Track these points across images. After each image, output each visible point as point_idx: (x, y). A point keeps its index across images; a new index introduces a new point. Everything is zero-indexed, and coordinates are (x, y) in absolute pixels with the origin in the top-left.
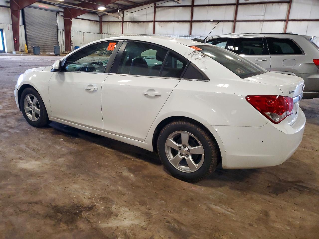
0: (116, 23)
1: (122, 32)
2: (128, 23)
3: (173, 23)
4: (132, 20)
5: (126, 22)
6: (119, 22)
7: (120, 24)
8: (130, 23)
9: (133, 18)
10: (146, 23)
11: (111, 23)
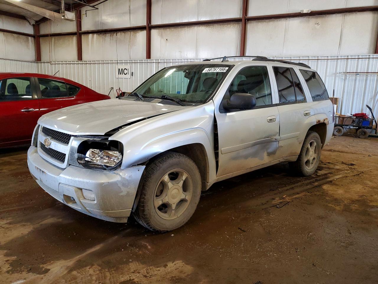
0: (67, 37)
1: (80, 57)
2: (90, 35)
3: (196, 28)
4: (100, 28)
5: (87, 33)
6: (72, 36)
7: (75, 39)
8: (95, 35)
9: (103, 24)
10: (129, 33)
11: (56, 37)
